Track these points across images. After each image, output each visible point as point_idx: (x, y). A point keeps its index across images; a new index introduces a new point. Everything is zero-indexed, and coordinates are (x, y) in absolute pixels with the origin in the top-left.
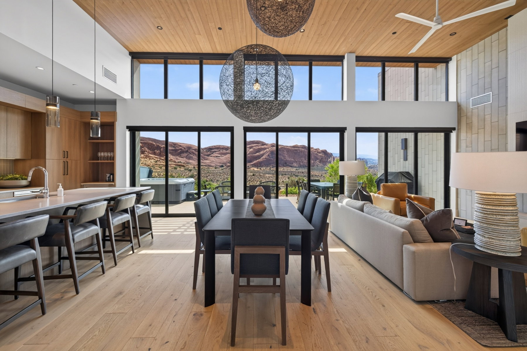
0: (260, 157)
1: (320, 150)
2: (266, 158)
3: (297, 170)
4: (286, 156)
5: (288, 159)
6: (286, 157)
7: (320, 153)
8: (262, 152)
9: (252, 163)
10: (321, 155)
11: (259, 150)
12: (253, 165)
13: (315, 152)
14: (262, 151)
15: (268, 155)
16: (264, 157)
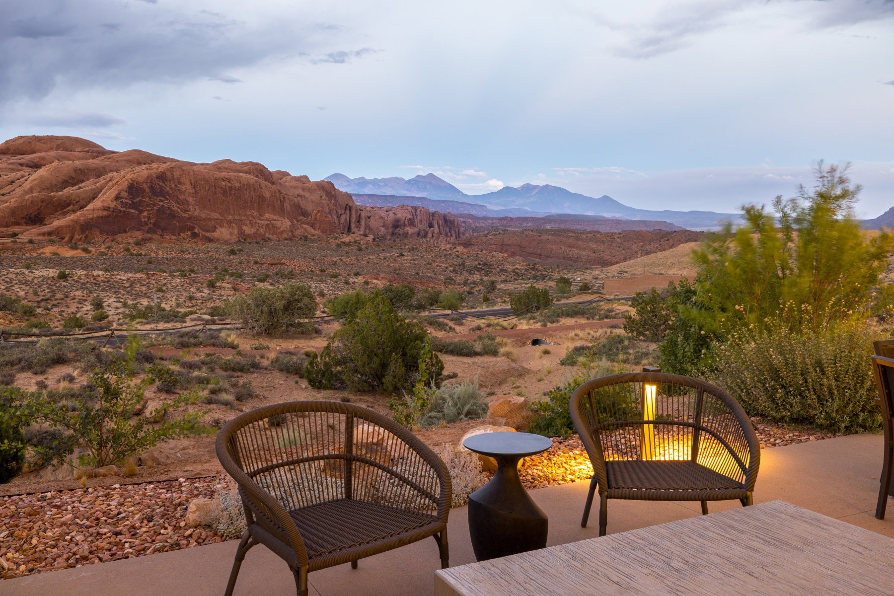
0: (82, 202)
1: (312, 180)
2: (106, 209)
3: (232, 252)
4: (190, 200)
5: (196, 213)
6: (188, 203)
7: (309, 190)
8: (89, 185)
9: (45, 229)
10: (315, 197)
11: (77, 177)
12: (50, 234)
13: (295, 187)
14: (88, 179)
15: (117, 198)
16: (97, 204)
